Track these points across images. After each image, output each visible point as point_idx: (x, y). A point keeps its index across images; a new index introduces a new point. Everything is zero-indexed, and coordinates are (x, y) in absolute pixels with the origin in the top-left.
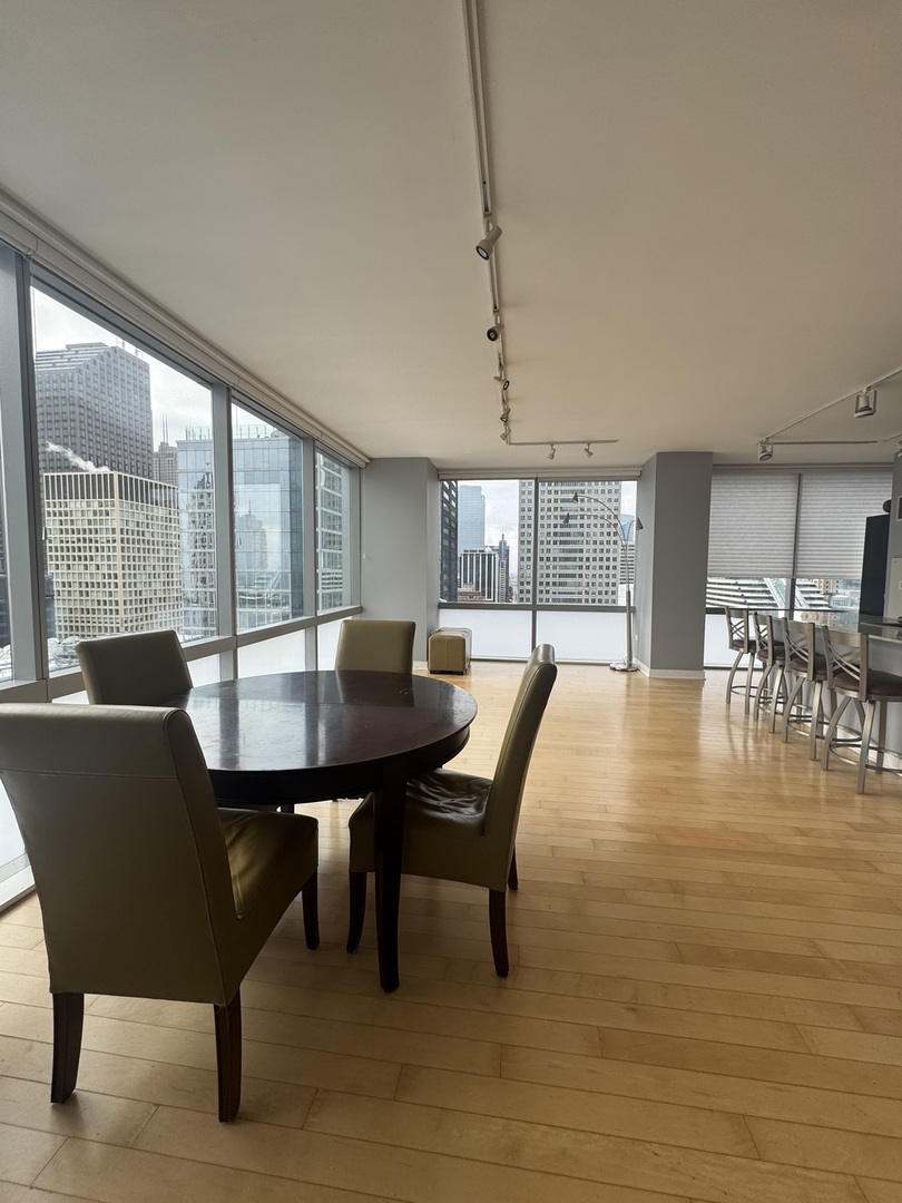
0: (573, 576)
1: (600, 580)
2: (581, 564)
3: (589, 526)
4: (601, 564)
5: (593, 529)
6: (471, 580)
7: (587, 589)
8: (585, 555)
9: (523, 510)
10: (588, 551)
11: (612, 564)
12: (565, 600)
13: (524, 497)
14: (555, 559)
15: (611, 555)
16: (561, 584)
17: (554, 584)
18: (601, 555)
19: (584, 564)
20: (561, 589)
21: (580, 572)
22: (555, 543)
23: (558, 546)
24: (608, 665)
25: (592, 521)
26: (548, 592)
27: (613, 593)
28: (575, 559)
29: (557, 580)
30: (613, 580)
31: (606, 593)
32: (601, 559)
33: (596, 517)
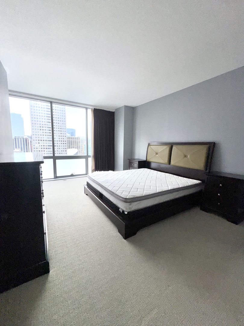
1: (62, 147)
4: (61, 142)
6: (19, 147)
9: (33, 123)
11: (65, 142)
14: (46, 141)
15: (64, 140)
17: (46, 148)
18: (61, 140)
22: (46, 135)
23: (47, 137)
26: (44, 151)
27: (66, 151)
30: (65, 147)
31: (64, 151)
32: (61, 141)
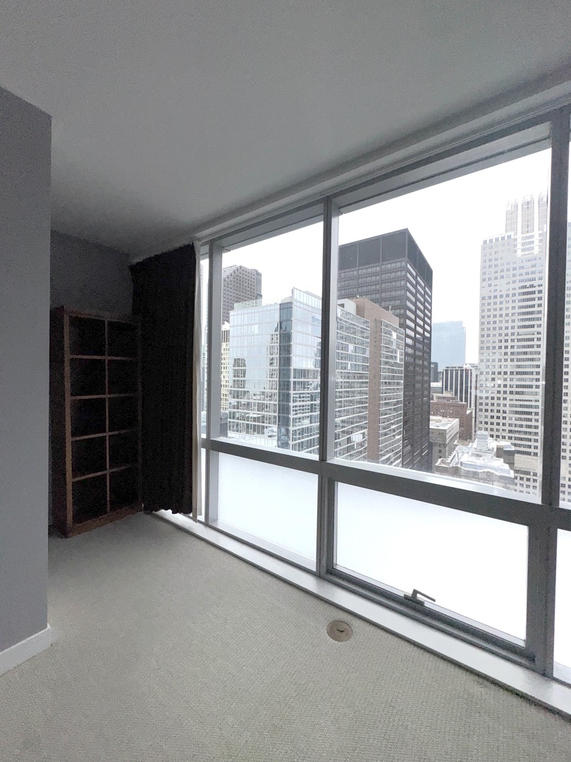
0: (531, 387)
6: (451, 388)
9: (483, 336)
12: (521, 406)
13: (483, 326)
14: (512, 373)
16: (517, 393)
17: (512, 393)
20: (518, 397)
22: (512, 360)
23: (516, 363)
28: (532, 373)
29: (515, 389)
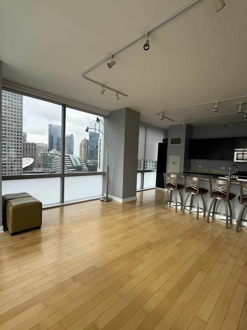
2: (5, 149)
3: (9, 134)
5: (11, 136)
7: (9, 159)
8: (7, 146)
10: (9, 144)
15: (19, 147)
18: (15, 146)
19: (7, 149)
21: (5, 152)
24: (99, 199)
25: (10, 133)
27: (21, 161)
30: (20, 156)
31: (17, 161)
32: (15, 148)
33: (12, 131)
